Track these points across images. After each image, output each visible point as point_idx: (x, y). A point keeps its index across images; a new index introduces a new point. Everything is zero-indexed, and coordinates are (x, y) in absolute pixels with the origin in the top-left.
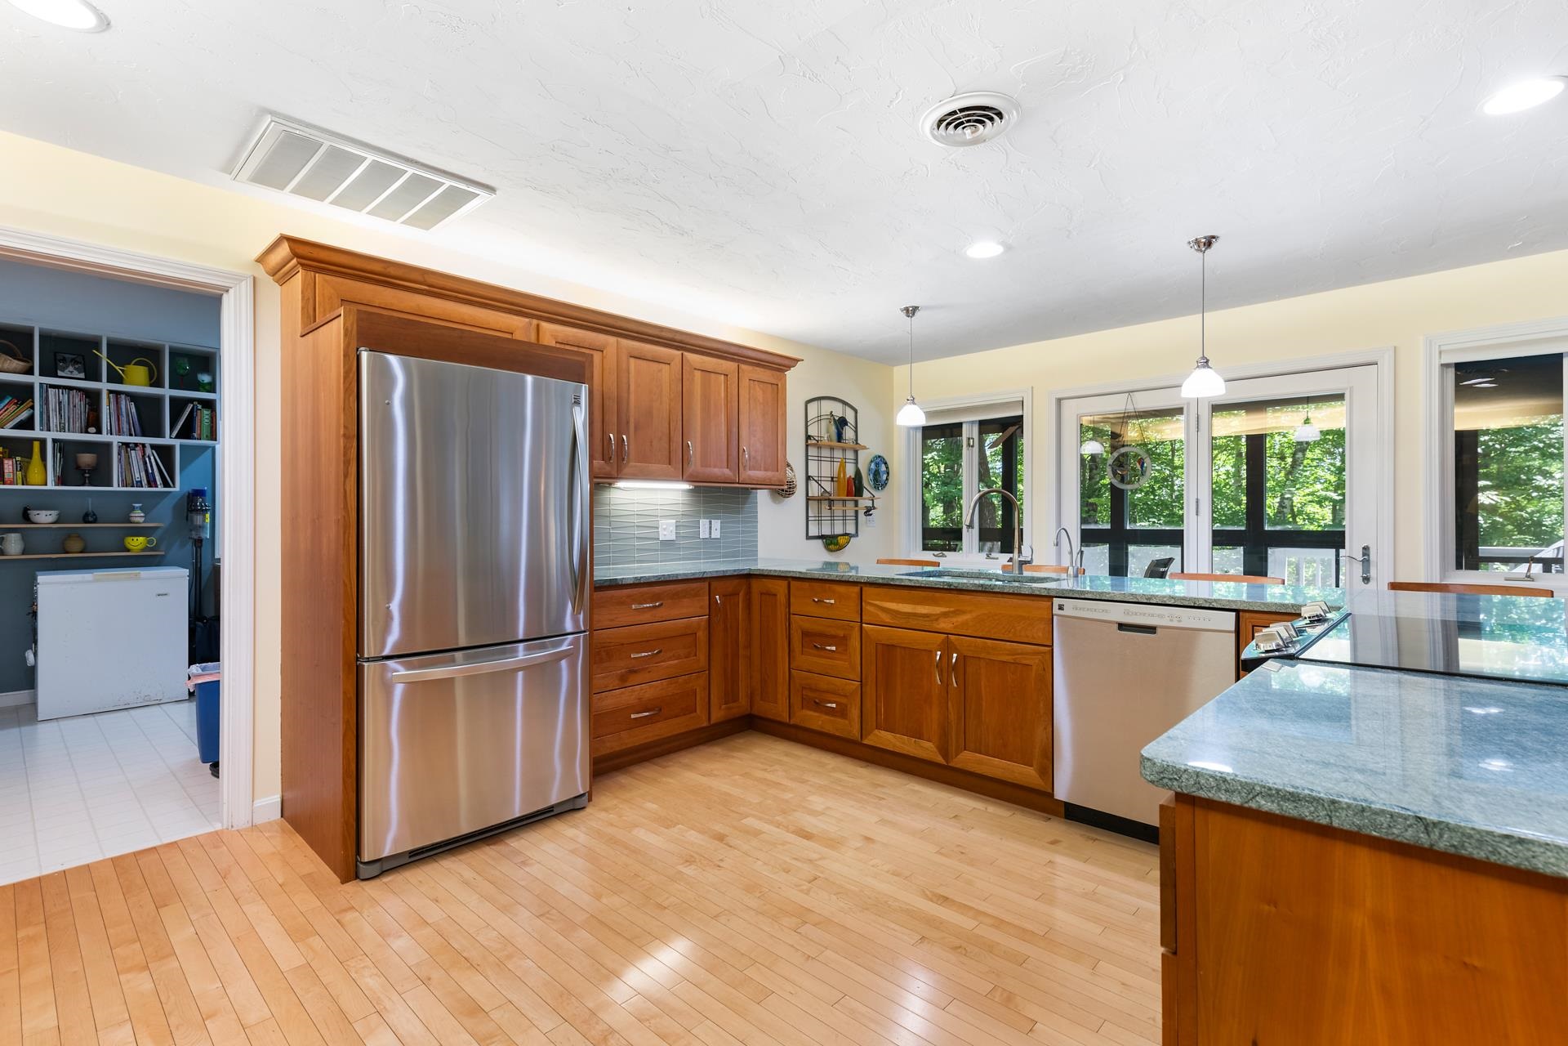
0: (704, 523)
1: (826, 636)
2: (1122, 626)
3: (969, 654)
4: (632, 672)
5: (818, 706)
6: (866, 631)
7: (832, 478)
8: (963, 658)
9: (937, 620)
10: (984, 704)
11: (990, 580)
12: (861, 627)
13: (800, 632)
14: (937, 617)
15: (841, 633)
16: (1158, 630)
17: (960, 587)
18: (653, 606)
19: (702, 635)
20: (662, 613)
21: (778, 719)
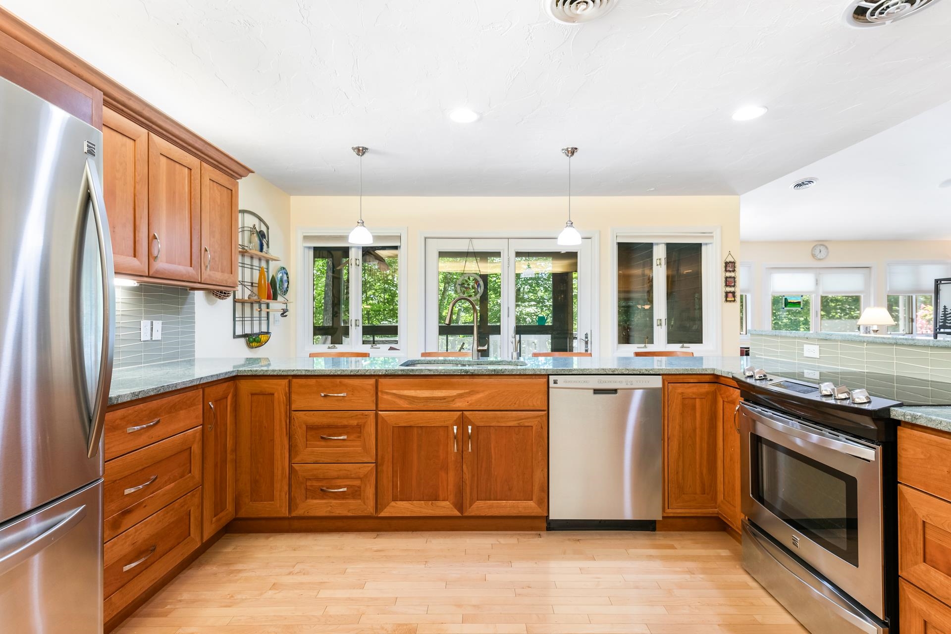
0: (145, 324)
1: (337, 427)
2: (597, 391)
3: (482, 424)
4: (126, 513)
5: (323, 493)
6: (382, 418)
7: (252, 283)
8: (476, 429)
9: (453, 400)
10: (493, 460)
11: (464, 365)
12: (377, 415)
13: (304, 427)
14: (453, 399)
15: (354, 422)
16: (618, 391)
17: (476, 372)
18: (147, 427)
19: (196, 448)
20: (160, 431)
21: (275, 515)
